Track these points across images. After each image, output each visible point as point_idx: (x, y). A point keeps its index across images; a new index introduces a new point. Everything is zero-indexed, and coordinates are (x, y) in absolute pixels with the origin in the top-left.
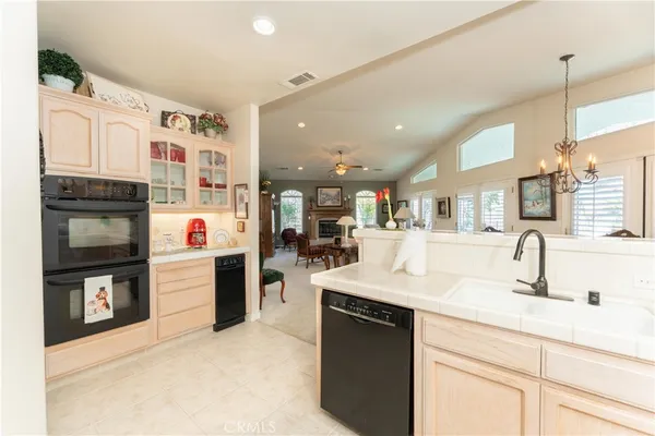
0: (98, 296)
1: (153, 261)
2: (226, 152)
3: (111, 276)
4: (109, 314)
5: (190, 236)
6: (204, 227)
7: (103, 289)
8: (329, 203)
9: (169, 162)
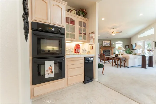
0: (49, 68)
1: (66, 57)
2: (86, 22)
3: (53, 61)
4: (52, 75)
5: (75, 50)
6: (80, 47)
7: (51, 66)
8: (107, 45)
9: (70, 24)
